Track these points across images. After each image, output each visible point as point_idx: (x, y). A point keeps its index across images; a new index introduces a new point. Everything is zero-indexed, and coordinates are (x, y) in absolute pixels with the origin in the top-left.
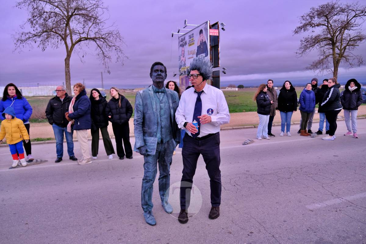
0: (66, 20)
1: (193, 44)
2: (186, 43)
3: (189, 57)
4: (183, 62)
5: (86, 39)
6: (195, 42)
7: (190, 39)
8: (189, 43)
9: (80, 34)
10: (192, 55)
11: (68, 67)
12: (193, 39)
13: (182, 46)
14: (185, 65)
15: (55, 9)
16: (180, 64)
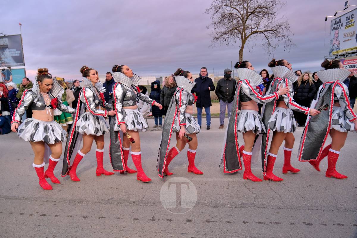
0: (241, 18)
1: (352, 25)
2: (342, 26)
3: (344, 40)
4: (336, 46)
5: (256, 32)
6: (354, 23)
7: (349, 21)
8: (346, 25)
9: (252, 29)
10: (349, 37)
11: (242, 57)
12: (353, 20)
13: (336, 29)
14: (338, 49)
15: (233, 10)
16: (332, 48)
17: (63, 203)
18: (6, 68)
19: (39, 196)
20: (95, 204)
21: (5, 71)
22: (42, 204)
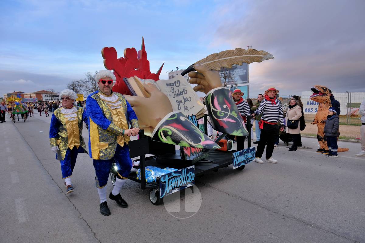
17: (291, 220)
18: (234, 85)
19: (268, 205)
20: (327, 233)
21: (233, 88)
22: (272, 214)
